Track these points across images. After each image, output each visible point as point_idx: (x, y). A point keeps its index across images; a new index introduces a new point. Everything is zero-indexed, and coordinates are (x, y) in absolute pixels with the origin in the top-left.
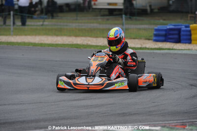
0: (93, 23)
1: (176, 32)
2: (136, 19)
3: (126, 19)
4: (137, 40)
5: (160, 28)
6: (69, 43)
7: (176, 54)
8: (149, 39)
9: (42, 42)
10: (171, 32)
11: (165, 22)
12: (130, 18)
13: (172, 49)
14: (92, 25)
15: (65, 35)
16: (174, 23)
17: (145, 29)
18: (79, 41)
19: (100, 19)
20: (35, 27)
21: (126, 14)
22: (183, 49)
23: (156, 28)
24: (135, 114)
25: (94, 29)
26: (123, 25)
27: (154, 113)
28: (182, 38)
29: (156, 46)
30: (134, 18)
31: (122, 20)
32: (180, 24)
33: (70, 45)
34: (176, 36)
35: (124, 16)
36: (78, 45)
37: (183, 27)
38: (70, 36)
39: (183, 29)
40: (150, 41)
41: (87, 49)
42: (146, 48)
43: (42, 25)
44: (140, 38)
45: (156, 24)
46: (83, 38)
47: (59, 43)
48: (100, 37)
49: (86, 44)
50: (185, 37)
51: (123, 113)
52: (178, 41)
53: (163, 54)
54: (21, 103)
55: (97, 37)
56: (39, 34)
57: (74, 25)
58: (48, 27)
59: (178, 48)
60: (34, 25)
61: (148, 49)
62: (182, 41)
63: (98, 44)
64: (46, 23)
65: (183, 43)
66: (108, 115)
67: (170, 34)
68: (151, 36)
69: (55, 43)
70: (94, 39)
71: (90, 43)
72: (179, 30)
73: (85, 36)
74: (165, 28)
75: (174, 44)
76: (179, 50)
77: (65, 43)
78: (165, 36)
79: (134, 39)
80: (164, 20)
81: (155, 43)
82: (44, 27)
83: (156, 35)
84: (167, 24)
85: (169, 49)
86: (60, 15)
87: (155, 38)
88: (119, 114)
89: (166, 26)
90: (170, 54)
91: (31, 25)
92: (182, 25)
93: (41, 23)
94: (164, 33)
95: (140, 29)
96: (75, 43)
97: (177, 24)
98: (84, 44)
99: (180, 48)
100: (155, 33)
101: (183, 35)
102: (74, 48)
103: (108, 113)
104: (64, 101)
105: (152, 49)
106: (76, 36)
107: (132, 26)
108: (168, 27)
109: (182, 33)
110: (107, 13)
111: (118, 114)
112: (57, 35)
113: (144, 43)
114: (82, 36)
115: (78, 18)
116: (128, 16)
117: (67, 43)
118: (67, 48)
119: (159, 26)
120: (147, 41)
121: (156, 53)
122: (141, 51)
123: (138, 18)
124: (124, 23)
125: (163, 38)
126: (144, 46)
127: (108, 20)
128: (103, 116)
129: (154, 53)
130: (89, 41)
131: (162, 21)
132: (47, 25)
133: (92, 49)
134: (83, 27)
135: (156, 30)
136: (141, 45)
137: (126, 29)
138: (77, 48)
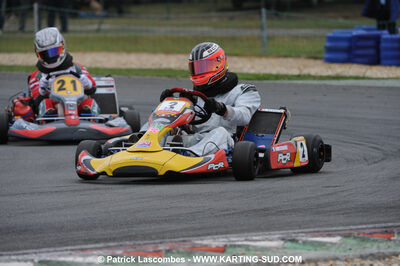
0: (202, 25)
1: (371, 43)
2: (289, 18)
3: (269, 17)
4: (290, 60)
5: (338, 35)
6: (153, 67)
7: (369, 87)
8: (315, 58)
9: (99, 65)
10: (360, 43)
11: (348, 22)
12: (277, 15)
13: (364, 78)
14: (199, 30)
15: (145, 51)
16: (366, 24)
17: (307, 37)
18: (173, 62)
19: (215, 17)
20: (83, 35)
21: (268, 7)
22: (385, 76)
23: (330, 34)
24: (289, 211)
26: (261, 28)
27: (328, 209)
28: (383, 54)
29: (330, 73)
30: (286, 14)
31: (261, 18)
33: (155, 70)
34: (372, 52)
35: (264, 11)
36: (170, 70)
38: (155, 52)
39: (384, 37)
40: (319, 62)
42: (309, 77)
43: (98, 30)
44: (297, 56)
45: (331, 27)
47: (134, 67)
50: (389, 53)
51: (264, 210)
52: (375, 61)
53: (344, 88)
54: (57, 189)
56: (92, 50)
57: (163, 30)
58: (109, 35)
59: (374, 76)
60: (81, 32)
61: (314, 78)
62: (383, 62)
64: (105, 26)
65: (385, 65)
66: (233, 214)
67: (359, 48)
68: (319, 52)
69: (123, 67)
72: (377, 39)
74: (349, 35)
75: (368, 67)
76: (377, 79)
77: (144, 67)
78: (349, 50)
79: (286, 56)
80: (346, 18)
81: (328, 65)
82: (101, 35)
83: (329, 50)
84: (352, 27)
85: (357, 78)
86: (135, 9)
87: (327, 56)
89: (349, 30)
90: (359, 87)
91: (75, 32)
93: (95, 27)
94: (345, 44)
95: (296, 37)
96: (165, 66)
99: (379, 75)
100: (328, 44)
101: (386, 49)
102: (164, 78)
103: (234, 209)
105: (321, 78)
106: (167, 52)
107: (282, 32)
108: (355, 33)
109: (383, 45)
110: (229, 5)
111: (254, 210)
112: (129, 52)
113: (305, 66)
114: (179, 53)
115: (172, 16)
116: (273, 11)
117: (149, 66)
118: (148, 77)
119: (335, 31)
120: (312, 62)
121: (331, 86)
122: (300, 82)
123: (292, 14)
124: (265, 25)
125: (343, 56)
126: (306, 72)
127: (232, 18)
129: (325, 85)
131: (341, 21)
132: (107, 31)
134: (182, 35)
135: (330, 39)
136: (299, 69)
137: (269, 38)
138: (169, 76)
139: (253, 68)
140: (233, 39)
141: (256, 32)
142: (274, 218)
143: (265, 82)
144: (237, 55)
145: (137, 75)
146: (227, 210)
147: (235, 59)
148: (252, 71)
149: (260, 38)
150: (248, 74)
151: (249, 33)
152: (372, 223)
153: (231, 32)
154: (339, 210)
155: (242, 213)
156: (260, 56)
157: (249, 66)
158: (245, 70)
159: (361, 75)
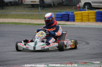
0: (24, 11)
1: (67, 16)
2: (46, 10)
3: (41, 9)
5: (58, 14)
6: (11, 22)
7: (67, 27)
10: (64, 16)
11: (61, 11)
12: (43, 9)
13: (65, 25)
14: (23, 12)
15: (9, 18)
16: (66, 11)
18: (16, 21)
19: (27, 9)
21: (41, 7)
22: (70, 24)
23: (56, 14)
24: (46, 58)
25: (24, 15)
26: (39, 12)
27: (56, 57)
28: (70, 18)
30: (45, 9)
31: (39, 10)
32: (69, 12)
33: (12, 23)
34: (67, 18)
35: (39, 8)
36: (16, 23)
37: (71, 13)
38: (12, 18)
39: (70, 14)
41: (21, 25)
45: (56, 12)
46: (19, 19)
47: (6, 22)
48: (27, 19)
49: (20, 22)
50: (71, 18)
51: (40, 58)
52: (68, 20)
55: (25, 19)
57: (14, 13)
59: (68, 24)
62: (70, 20)
63: (26, 22)
65: (71, 21)
66: (32, 59)
67: (64, 17)
69: (4, 22)
70: (24, 20)
71: (22, 22)
72: (68, 15)
73: (20, 18)
74: (61, 14)
75: (66, 22)
76: (68, 25)
78: (61, 18)
80: (61, 9)
83: (56, 17)
85: (63, 25)
86: (7, 7)
87: (56, 19)
88: (38, 58)
90: (64, 27)
92: (70, 12)
94: (60, 16)
96: (14, 22)
97: (67, 12)
98: (19, 22)
99: (69, 24)
100: (56, 16)
101: (71, 17)
102: (14, 25)
103: (32, 58)
104: (9, 52)
106: (15, 18)
108: (63, 13)
109: (70, 16)
110: (31, 6)
112: (5, 18)
114: (18, 18)
115: (16, 9)
116: (42, 8)
117: (10, 22)
118: (10, 24)
119: (58, 13)
123: (47, 9)
124: (40, 11)
125: (60, 19)
127: (31, 10)
128: (30, 59)
130: (22, 21)
131: (59, 10)
133: (23, 25)
134: (19, 14)
135: (57, 15)
137: (41, 15)
138: (15, 24)
139: (37, 22)
140: (32, 15)
141: (38, 13)
142: (43, 60)
143: (40, 26)
144: (33, 19)
145: (7, 24)
146: (31, 58)
147: (32, 20)
148: (37, 23)
149: (39, 15)
150: (36, 24)
151: (36, 13)
152: (67, 61)
153: (31, 13)
154: (59, 58)
155: (34, 58)
156: (39, 19)
157: (36, 22)
158: (35, 23)
159: (64, 24)
